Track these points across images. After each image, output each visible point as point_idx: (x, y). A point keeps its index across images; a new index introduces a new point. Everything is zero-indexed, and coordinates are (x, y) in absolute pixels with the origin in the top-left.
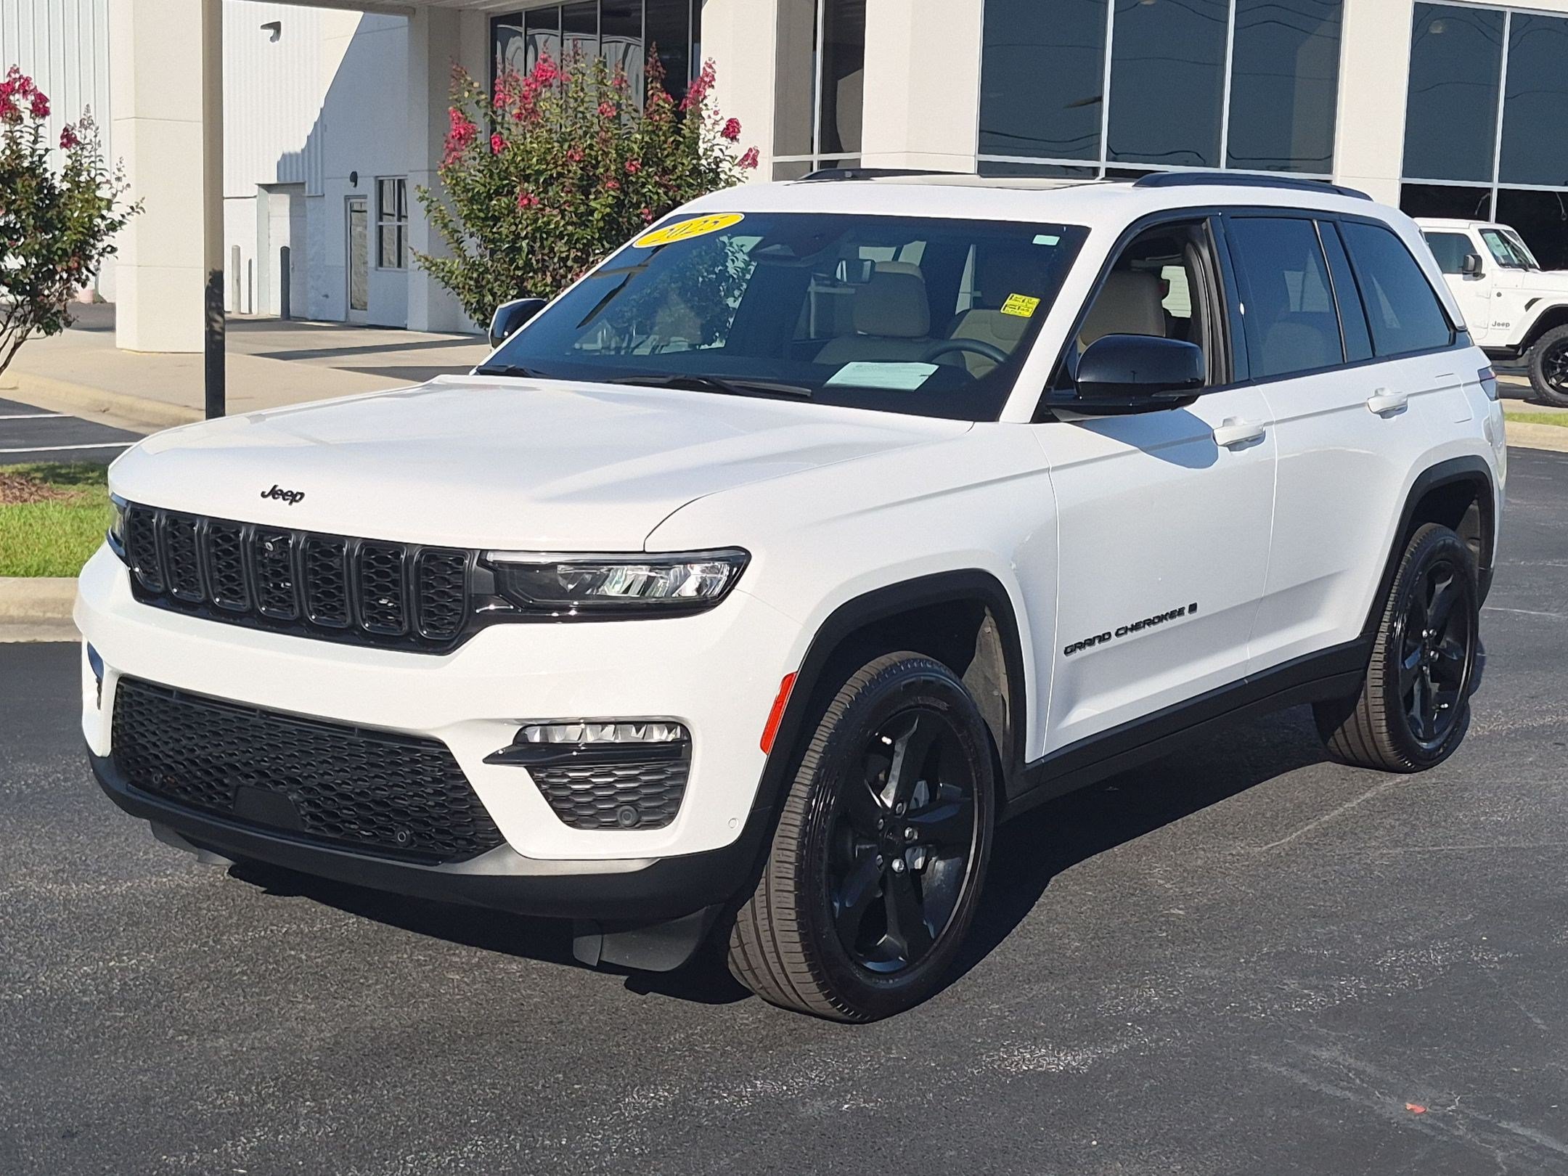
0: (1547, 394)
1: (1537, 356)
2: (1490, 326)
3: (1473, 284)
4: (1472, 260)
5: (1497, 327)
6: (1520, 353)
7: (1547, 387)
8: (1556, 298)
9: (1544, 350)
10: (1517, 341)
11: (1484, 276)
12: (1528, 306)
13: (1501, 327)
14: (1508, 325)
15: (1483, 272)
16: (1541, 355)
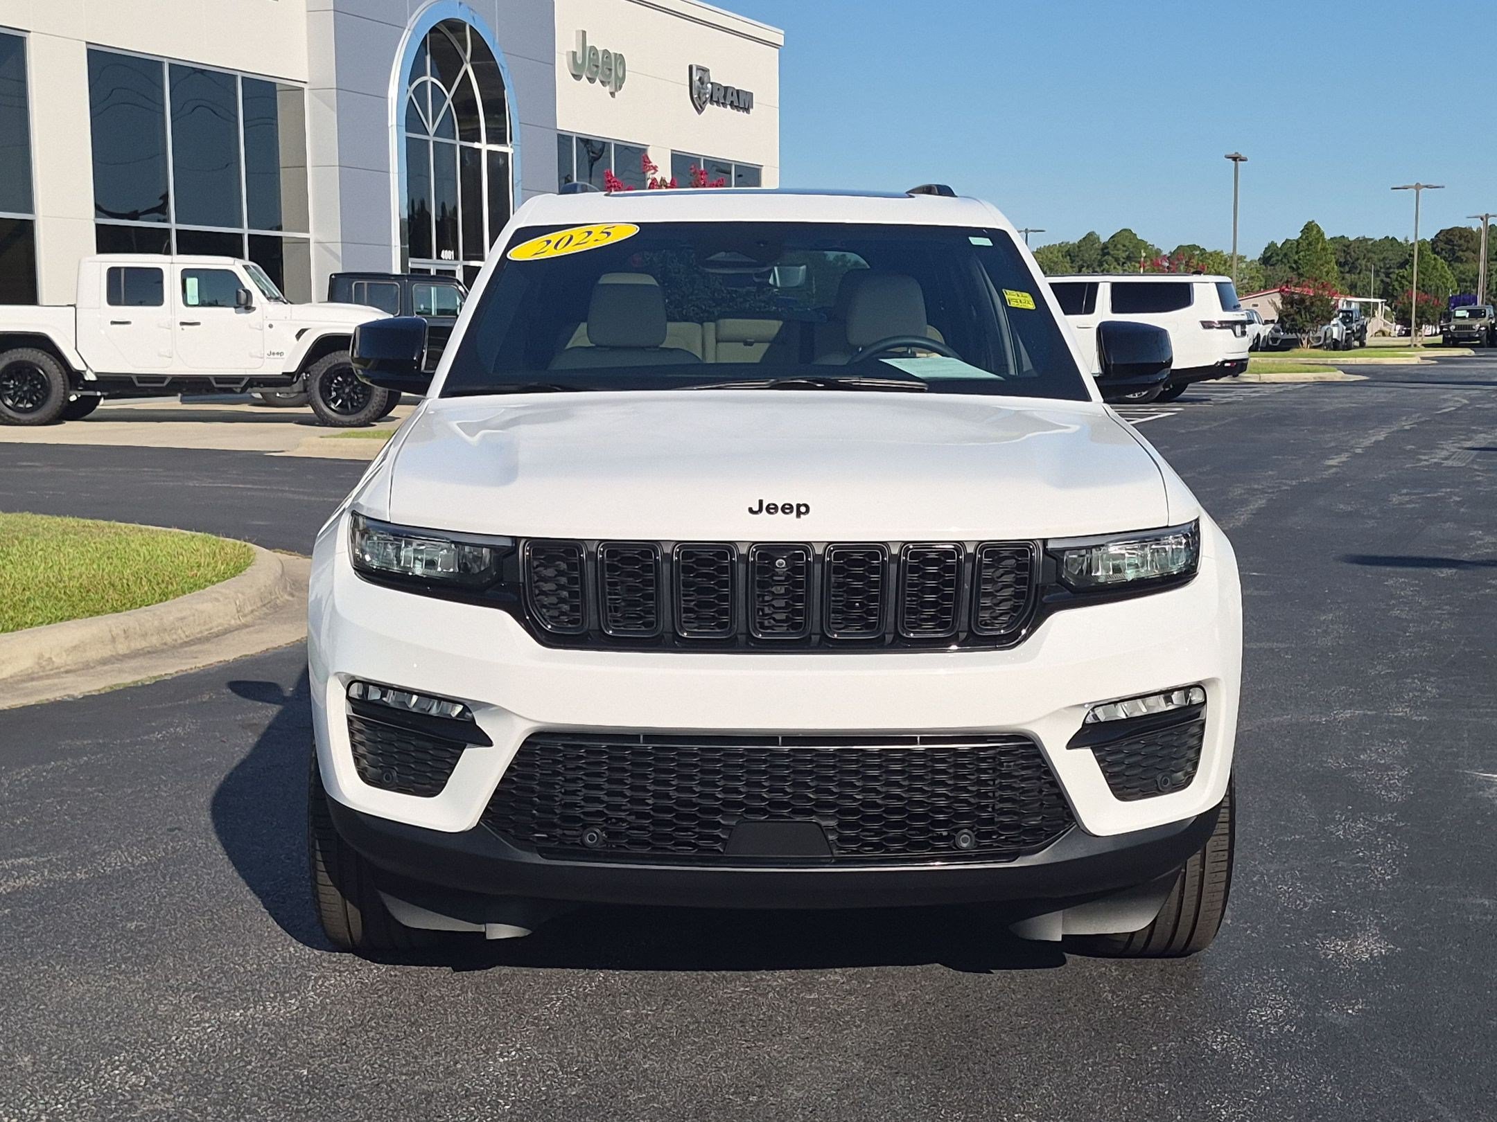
0: (328, 416)
1: (315, 380)
2: (266, 355)
3: (244, 316)
4: (243, 295)
5: (272, 356)
6: (295, 379)
7: (326, 410)
8: (325, 328)
9: (320, 376)
10: (293, 369)
11: (254, 309)
12: (299, 336)
13: (276, 356)
14: (281, 354)
15: (253, 306)
16: (318, 379)
